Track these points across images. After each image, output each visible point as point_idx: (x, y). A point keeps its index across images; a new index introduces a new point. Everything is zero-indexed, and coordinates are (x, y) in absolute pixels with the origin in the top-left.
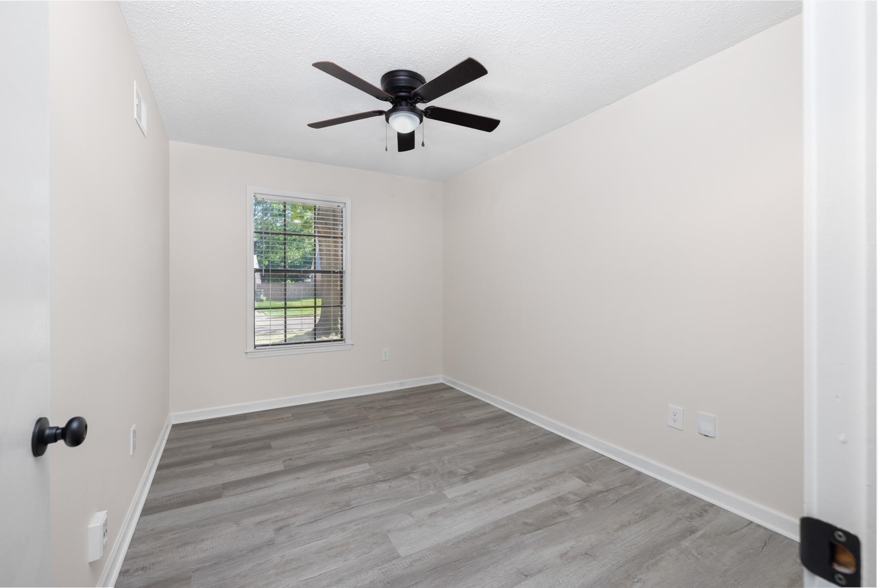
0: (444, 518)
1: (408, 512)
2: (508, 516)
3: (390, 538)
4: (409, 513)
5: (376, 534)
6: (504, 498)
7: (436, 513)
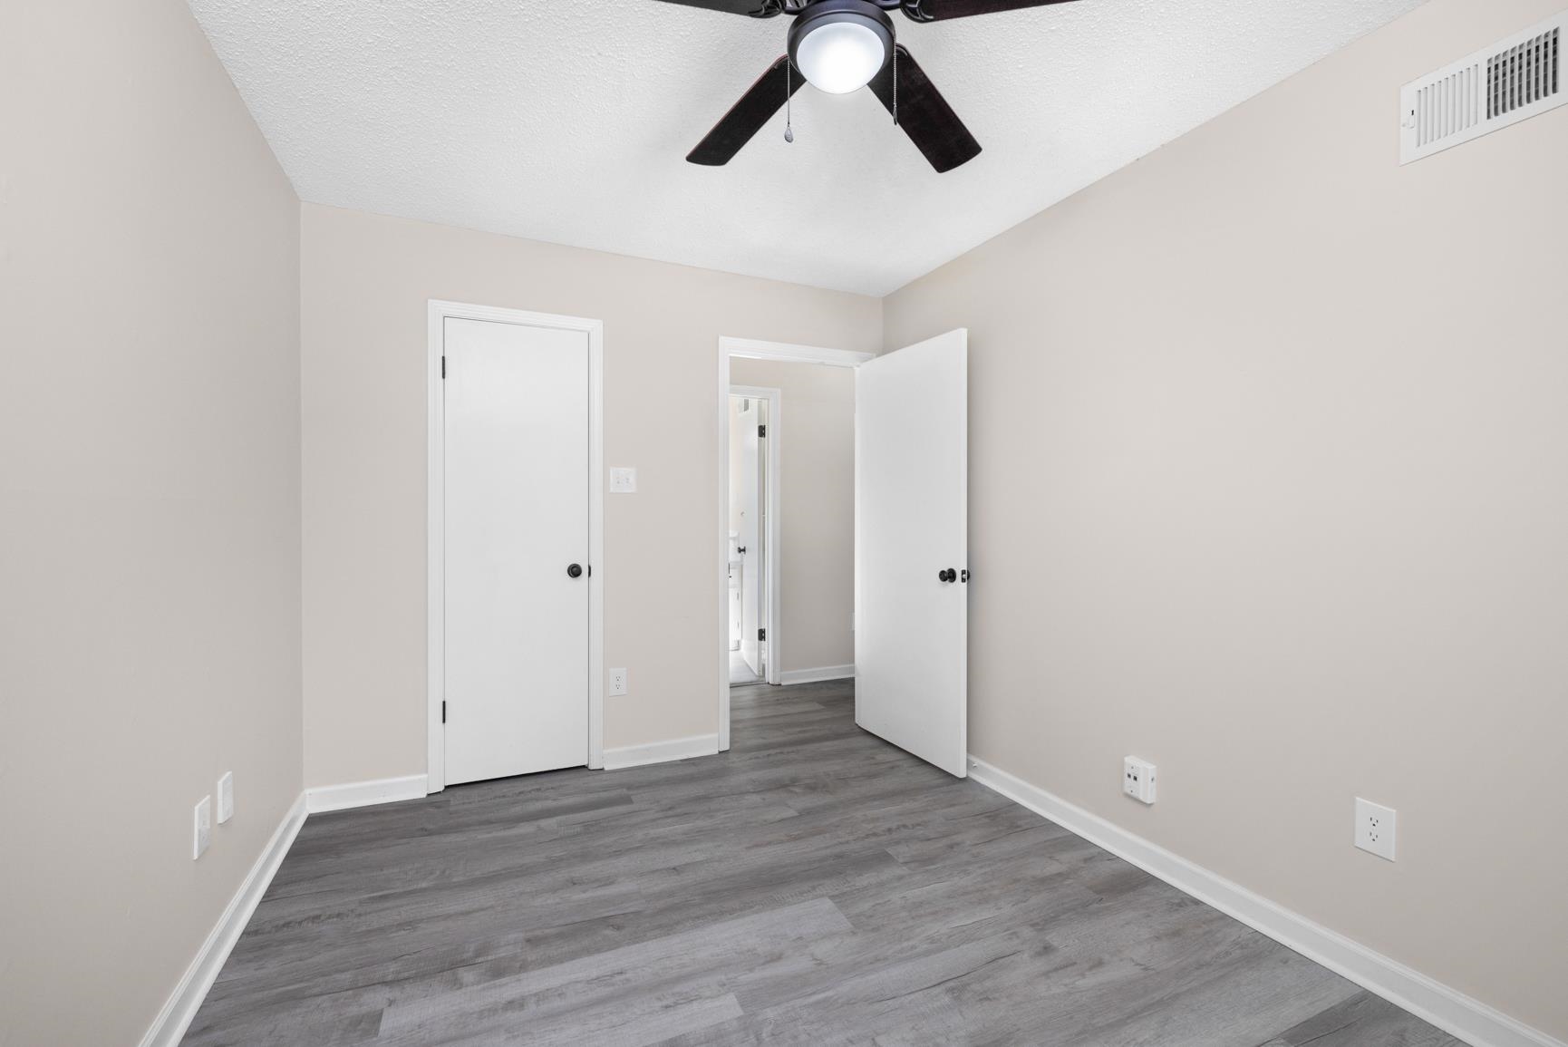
0: (755, 949)
1: (824, 966)
2: (638, 942)
3: (849, 923)
4: (820, 964)
5: (873, 930)
6: (613, 985)
7: (768, 962)
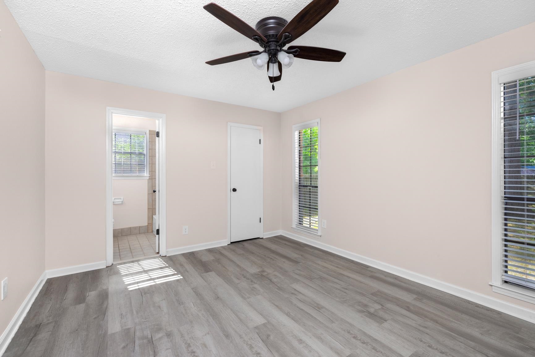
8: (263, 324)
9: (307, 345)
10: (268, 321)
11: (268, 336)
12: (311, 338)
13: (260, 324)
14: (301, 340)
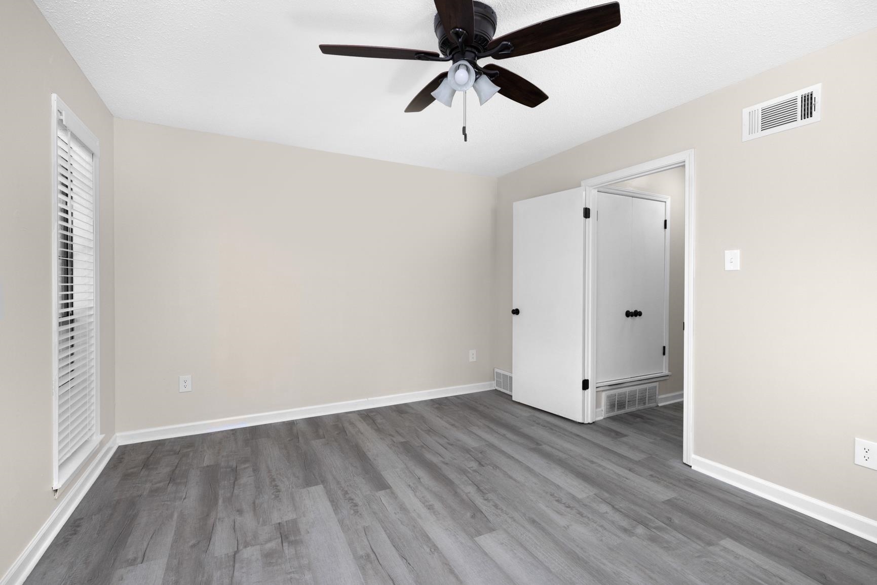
8: (481, 535)
9: (424, 503)
10: (473, 538)
11: (473, 517)
12: (415, 510)
13: (487, 536)
14: (429, 509)
